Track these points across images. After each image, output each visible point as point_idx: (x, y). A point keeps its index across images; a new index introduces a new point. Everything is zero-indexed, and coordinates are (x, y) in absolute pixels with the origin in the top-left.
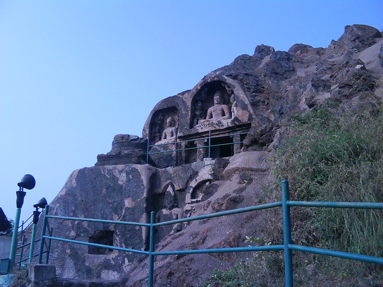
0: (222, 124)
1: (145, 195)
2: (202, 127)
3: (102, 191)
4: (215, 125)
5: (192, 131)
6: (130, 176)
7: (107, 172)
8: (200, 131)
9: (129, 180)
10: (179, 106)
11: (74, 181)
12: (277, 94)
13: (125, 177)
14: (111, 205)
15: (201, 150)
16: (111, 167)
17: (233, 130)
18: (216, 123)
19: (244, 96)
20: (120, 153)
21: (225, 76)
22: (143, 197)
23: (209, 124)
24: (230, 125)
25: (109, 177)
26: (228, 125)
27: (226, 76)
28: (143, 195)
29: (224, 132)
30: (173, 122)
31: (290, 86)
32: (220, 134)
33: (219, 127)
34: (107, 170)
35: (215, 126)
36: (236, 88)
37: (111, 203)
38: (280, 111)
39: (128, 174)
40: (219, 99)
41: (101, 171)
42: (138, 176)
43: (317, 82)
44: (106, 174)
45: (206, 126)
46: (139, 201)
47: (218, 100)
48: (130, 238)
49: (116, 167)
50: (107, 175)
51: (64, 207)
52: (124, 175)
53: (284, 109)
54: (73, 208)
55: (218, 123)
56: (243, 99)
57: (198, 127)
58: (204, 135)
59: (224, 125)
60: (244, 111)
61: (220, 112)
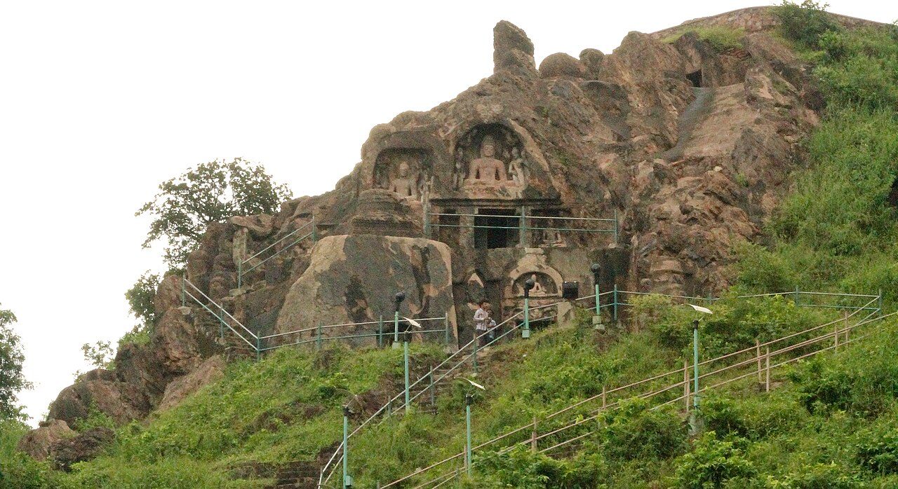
1: (450, 282)
2: (475, 191)
3: (388, 271)
7: (390, 245)
8: (471, 197)
10: (432, 150)
11: (341, 252)
14: (404, 291)
16: (396, 239)
17: (522, 203)
20: (392, 220)
21: (511, 120)
22: (449, 284)
23: (486, 189)
24: (520, 197)
25: (395, 252)
26: (517, 196)
27: (513, 119)
28: (448, 282)
32: (500, 206)
33: (503, 196)
34: (391, 242)
35: (496, 193)
37: (403, 289)
41: (381, 243)
42: (438, 256)
44: (390, 248)
45: (481, 190)
46: (443, 289)
47: (491, 150)
49: (404, 240)
50: (392, 250)
55: (500, 189)
57: (468, 190)
58: (475, 203)
59: (511, 195)
60: (542, 180)
61: (493, 171)
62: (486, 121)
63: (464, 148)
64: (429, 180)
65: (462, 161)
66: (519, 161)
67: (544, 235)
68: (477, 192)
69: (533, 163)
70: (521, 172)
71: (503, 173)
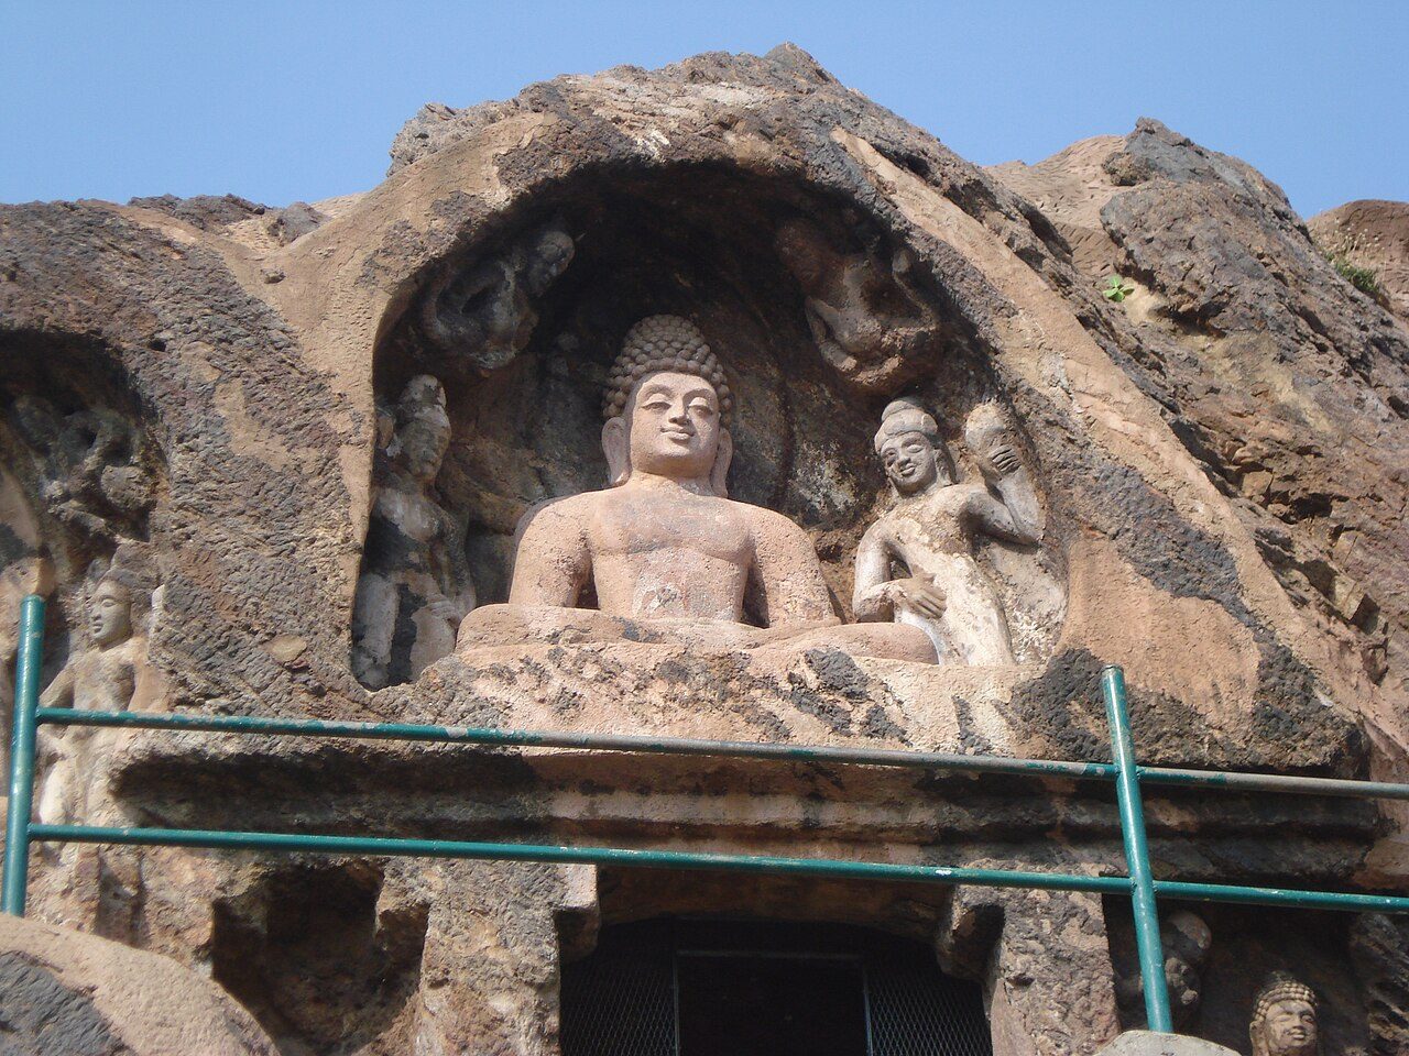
0: (878, 710)
2: (574, 686)
4: (777, 692)
10: (159, 346)
15: (502, 1004)
18: (791, 678)
19: (1153, 437)
21: (865, 148)
26: (965, 737)
29: (883, 817)
32: (809, 833)
33: (841, 728)
35: (771, 704)
36: (1022, 321)
40: (705, 412)
45: (627, 681)
47: (696, 420)
56: (1144, 466)
59: (911, 729)
60: (1189, 605)
61: (718, 577)
65: (444, 492)
66: (948, 496)
68: (587, 693)
69: (1094, 473)
70: (972, 578)
71: (808, 604)
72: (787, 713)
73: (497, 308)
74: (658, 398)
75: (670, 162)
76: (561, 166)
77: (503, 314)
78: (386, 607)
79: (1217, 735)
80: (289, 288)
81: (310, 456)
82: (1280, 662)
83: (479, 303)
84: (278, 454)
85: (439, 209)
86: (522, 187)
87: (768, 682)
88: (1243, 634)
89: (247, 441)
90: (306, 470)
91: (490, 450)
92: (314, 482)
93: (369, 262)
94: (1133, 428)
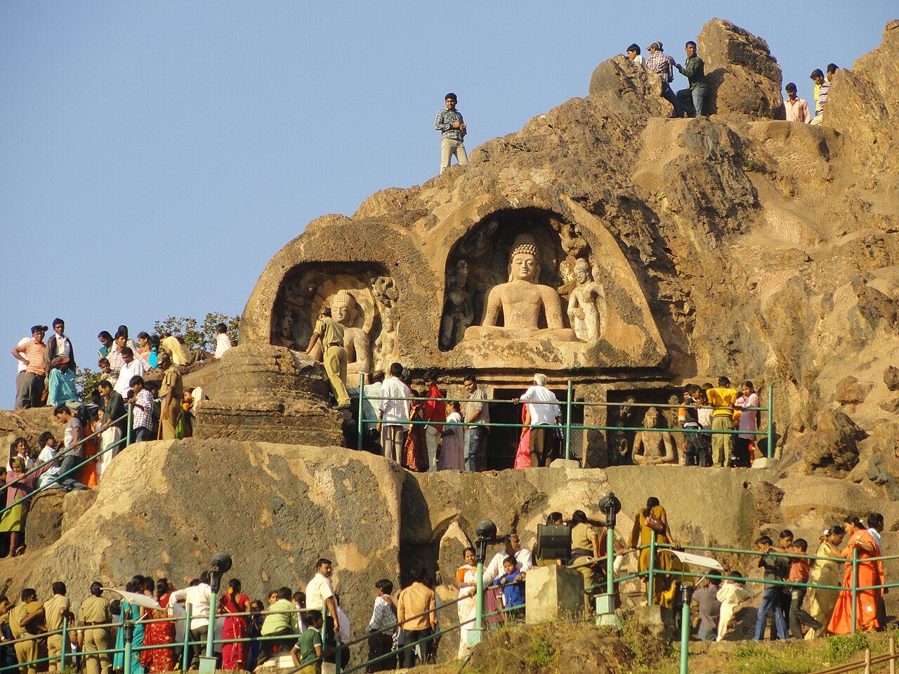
0: (556, 355)
1: (395, 541)
2: (487, 351)
3: (258, 516)
4: (533, 352)
5: (447, 359)
6: (347, 483)
7: (267, 461)
8: (478, 363)
9: (342, 495)
10: (397, 265)
11: (158, 475)
12: (722, 288)
13: (329, 485)
14: (292, 560)
16: (280, 449)
17: (588, 378)
20: (281, 409)
21: (568, 199)
22: (392, 547)
23: (510, 347)
24: (583, 362)
25: (276, 477)
26: (575, 362)
27: (573, 199)
28: (390, 542)
30: (355, 312)
31: (763, 271)
33: (546, 361)
34: (269, 455)
35: (531, 355)
36: (603, 247)
37: (291, 554)
38: (731, 343)
39: (338, 475)
40: (531, 264)
41: (248, 457)
42: (371, 484)
43: (875, 303)
44: (265, 468)
45: (499, 349)
46: (379, 556)
47: (529, 267)
48: (359, 653)
49: (296, 452)
50: (269, 472)
51: (130, 551)
52: (326, 477)
53: (743, 339)
54: (166, 558)
55: (541, 348)
56: (627, 288)
57: (472, 349)
58: (487, 378)
59: (563, 360)
60: (631, 326)
61: (532, 309)
62: (514, 202)
63: (471, 261)
64: (392, 330)
65: (467, 288)
66: (589, 287)
67: (636, 445)
68: (490, 353)
69: (615, 291)
70: (592, 310)
71: (554, 314)
72: (535, 357)
73: (478, 243)
74: (519, 261)
75: (519, 209)
76: (493, 210)
77: (480, 244)
78: (450, 324)
79: (633, 360)
80: (427, 246)
81: (430, 293)
82: (650, 341)
83: (474, 242)
84: (424, 294)
85: (463, 223)
86: (482, 217)
87: (531, 350)
88: (643, 334)
89: (417, 290)
90: (430, 297)
91: (481, 271)
92: (431, 300)
93: (446, 239)
94: (627, 276)
